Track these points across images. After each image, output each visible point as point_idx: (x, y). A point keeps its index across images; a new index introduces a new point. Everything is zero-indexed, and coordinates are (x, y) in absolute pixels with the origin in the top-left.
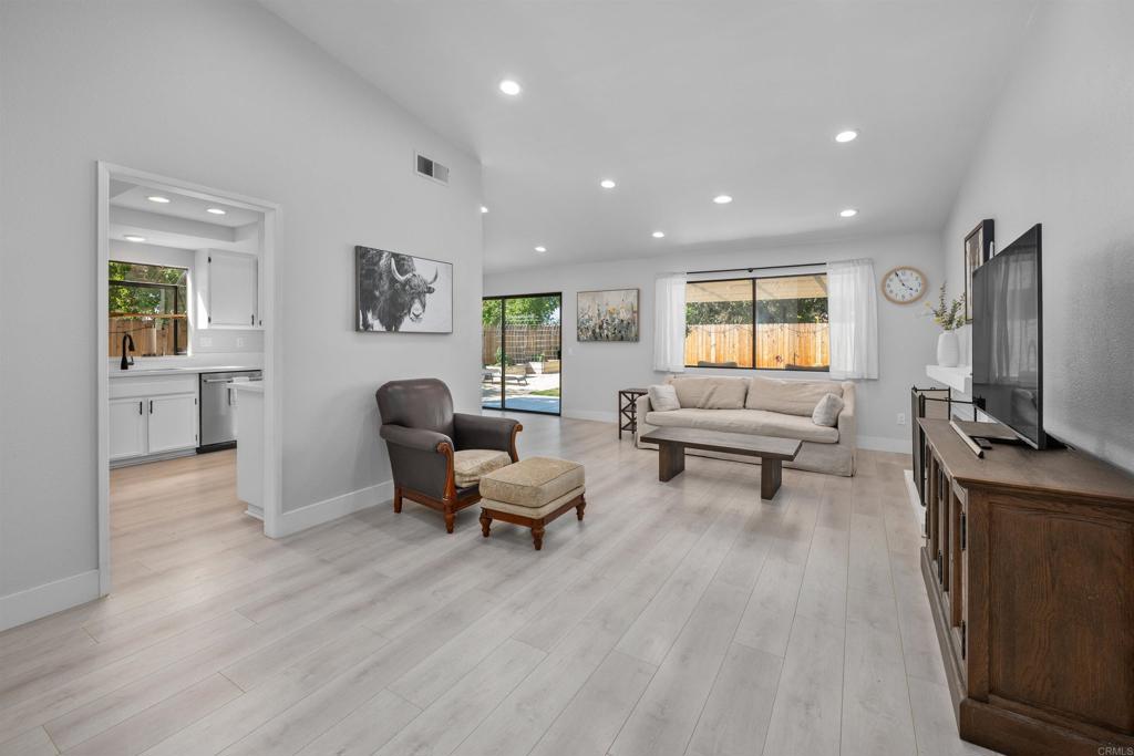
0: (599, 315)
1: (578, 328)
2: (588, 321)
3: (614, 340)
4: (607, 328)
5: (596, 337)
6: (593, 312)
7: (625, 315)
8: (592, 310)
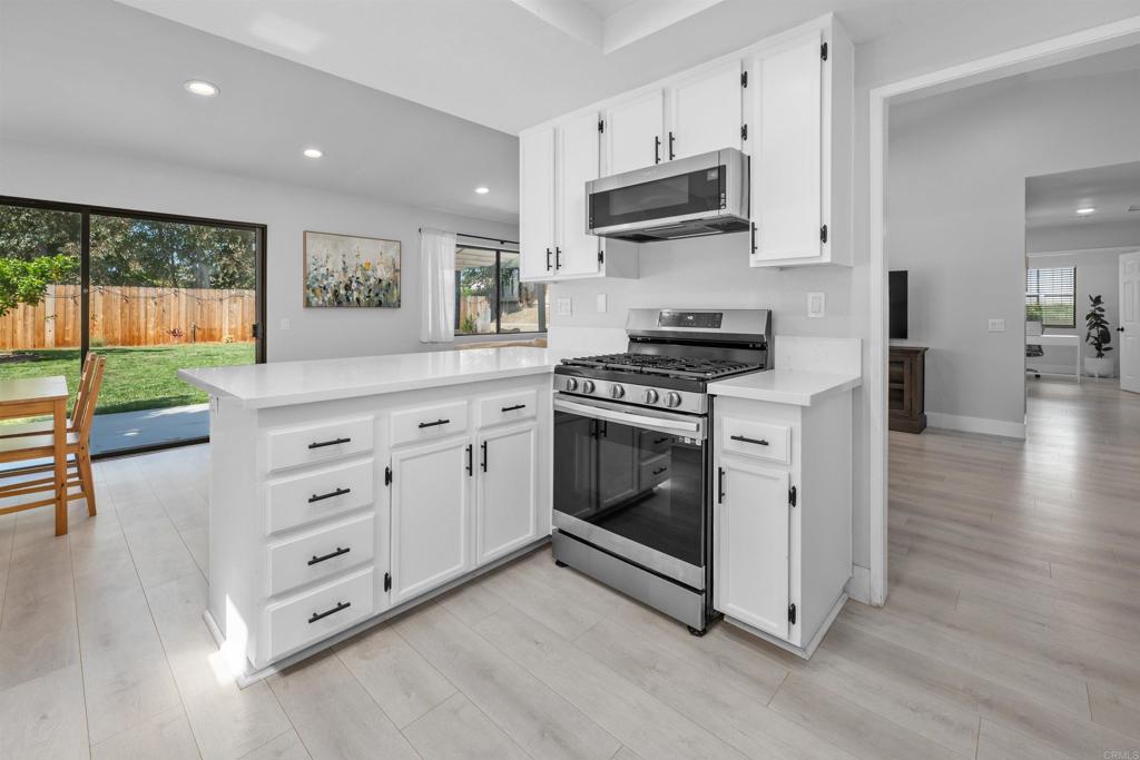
0: (345, 270)
1: (308, 287)
2: (326, 277)
3: (369, 305)
4: (357, 289)
5: (339, 301)
6: (335, 264)
7: (384, 274)
8: (332, 263)
